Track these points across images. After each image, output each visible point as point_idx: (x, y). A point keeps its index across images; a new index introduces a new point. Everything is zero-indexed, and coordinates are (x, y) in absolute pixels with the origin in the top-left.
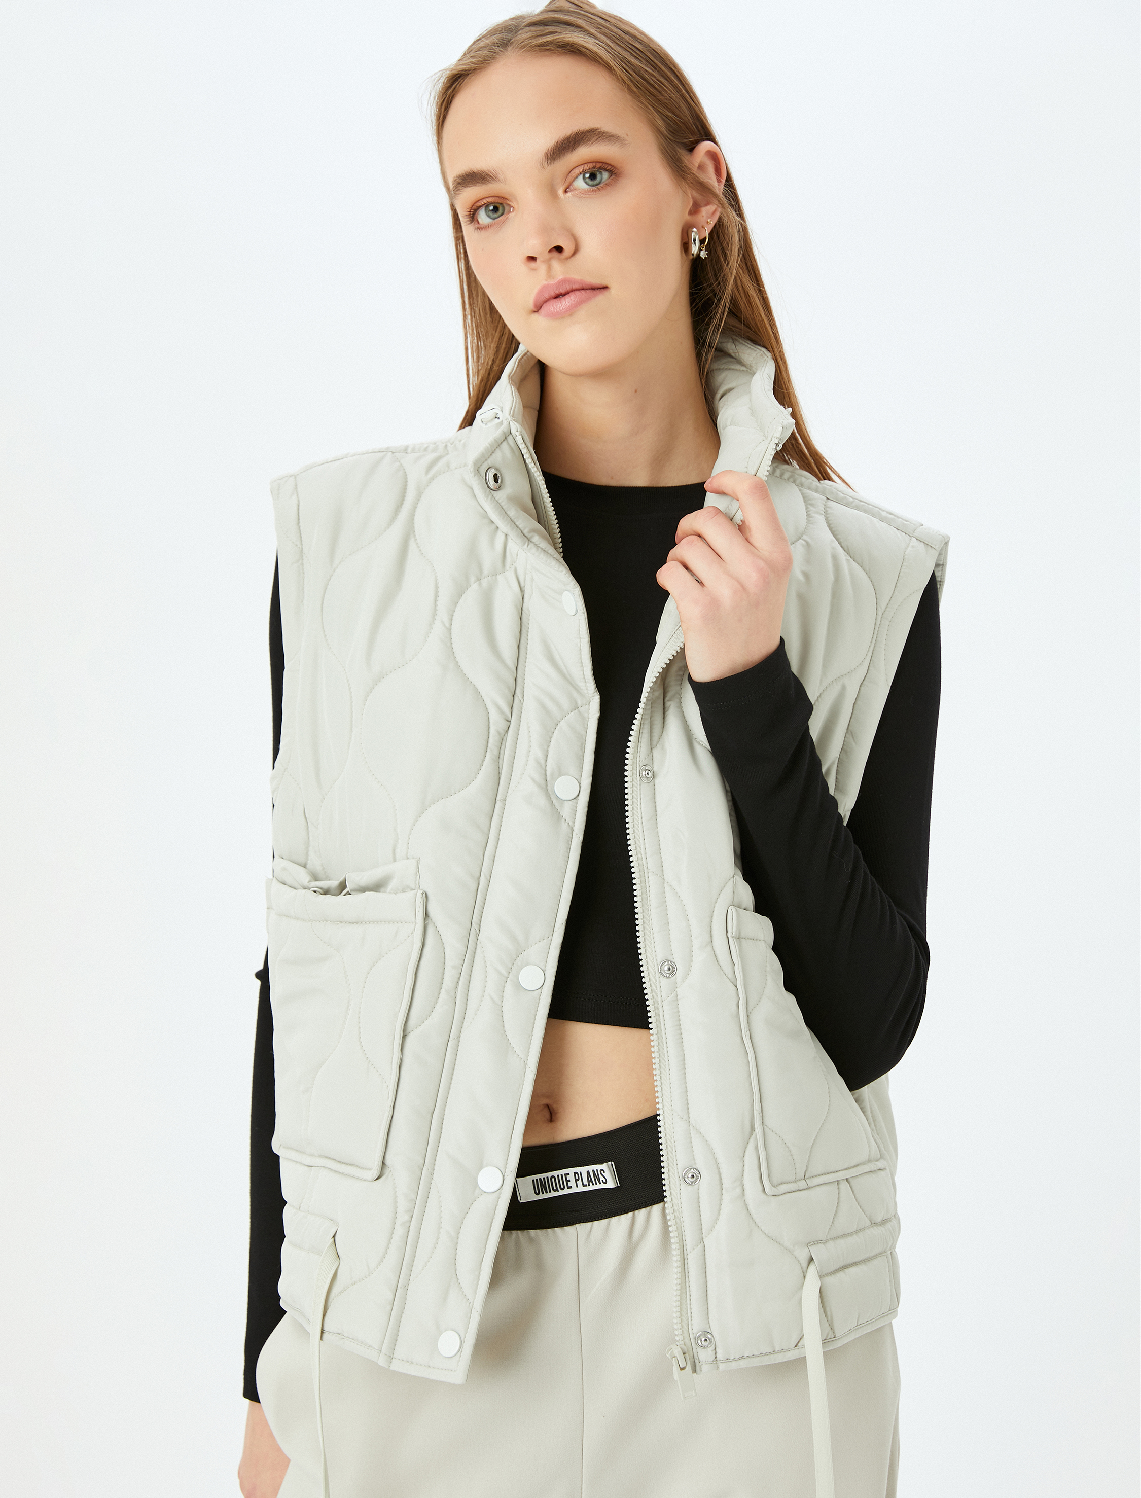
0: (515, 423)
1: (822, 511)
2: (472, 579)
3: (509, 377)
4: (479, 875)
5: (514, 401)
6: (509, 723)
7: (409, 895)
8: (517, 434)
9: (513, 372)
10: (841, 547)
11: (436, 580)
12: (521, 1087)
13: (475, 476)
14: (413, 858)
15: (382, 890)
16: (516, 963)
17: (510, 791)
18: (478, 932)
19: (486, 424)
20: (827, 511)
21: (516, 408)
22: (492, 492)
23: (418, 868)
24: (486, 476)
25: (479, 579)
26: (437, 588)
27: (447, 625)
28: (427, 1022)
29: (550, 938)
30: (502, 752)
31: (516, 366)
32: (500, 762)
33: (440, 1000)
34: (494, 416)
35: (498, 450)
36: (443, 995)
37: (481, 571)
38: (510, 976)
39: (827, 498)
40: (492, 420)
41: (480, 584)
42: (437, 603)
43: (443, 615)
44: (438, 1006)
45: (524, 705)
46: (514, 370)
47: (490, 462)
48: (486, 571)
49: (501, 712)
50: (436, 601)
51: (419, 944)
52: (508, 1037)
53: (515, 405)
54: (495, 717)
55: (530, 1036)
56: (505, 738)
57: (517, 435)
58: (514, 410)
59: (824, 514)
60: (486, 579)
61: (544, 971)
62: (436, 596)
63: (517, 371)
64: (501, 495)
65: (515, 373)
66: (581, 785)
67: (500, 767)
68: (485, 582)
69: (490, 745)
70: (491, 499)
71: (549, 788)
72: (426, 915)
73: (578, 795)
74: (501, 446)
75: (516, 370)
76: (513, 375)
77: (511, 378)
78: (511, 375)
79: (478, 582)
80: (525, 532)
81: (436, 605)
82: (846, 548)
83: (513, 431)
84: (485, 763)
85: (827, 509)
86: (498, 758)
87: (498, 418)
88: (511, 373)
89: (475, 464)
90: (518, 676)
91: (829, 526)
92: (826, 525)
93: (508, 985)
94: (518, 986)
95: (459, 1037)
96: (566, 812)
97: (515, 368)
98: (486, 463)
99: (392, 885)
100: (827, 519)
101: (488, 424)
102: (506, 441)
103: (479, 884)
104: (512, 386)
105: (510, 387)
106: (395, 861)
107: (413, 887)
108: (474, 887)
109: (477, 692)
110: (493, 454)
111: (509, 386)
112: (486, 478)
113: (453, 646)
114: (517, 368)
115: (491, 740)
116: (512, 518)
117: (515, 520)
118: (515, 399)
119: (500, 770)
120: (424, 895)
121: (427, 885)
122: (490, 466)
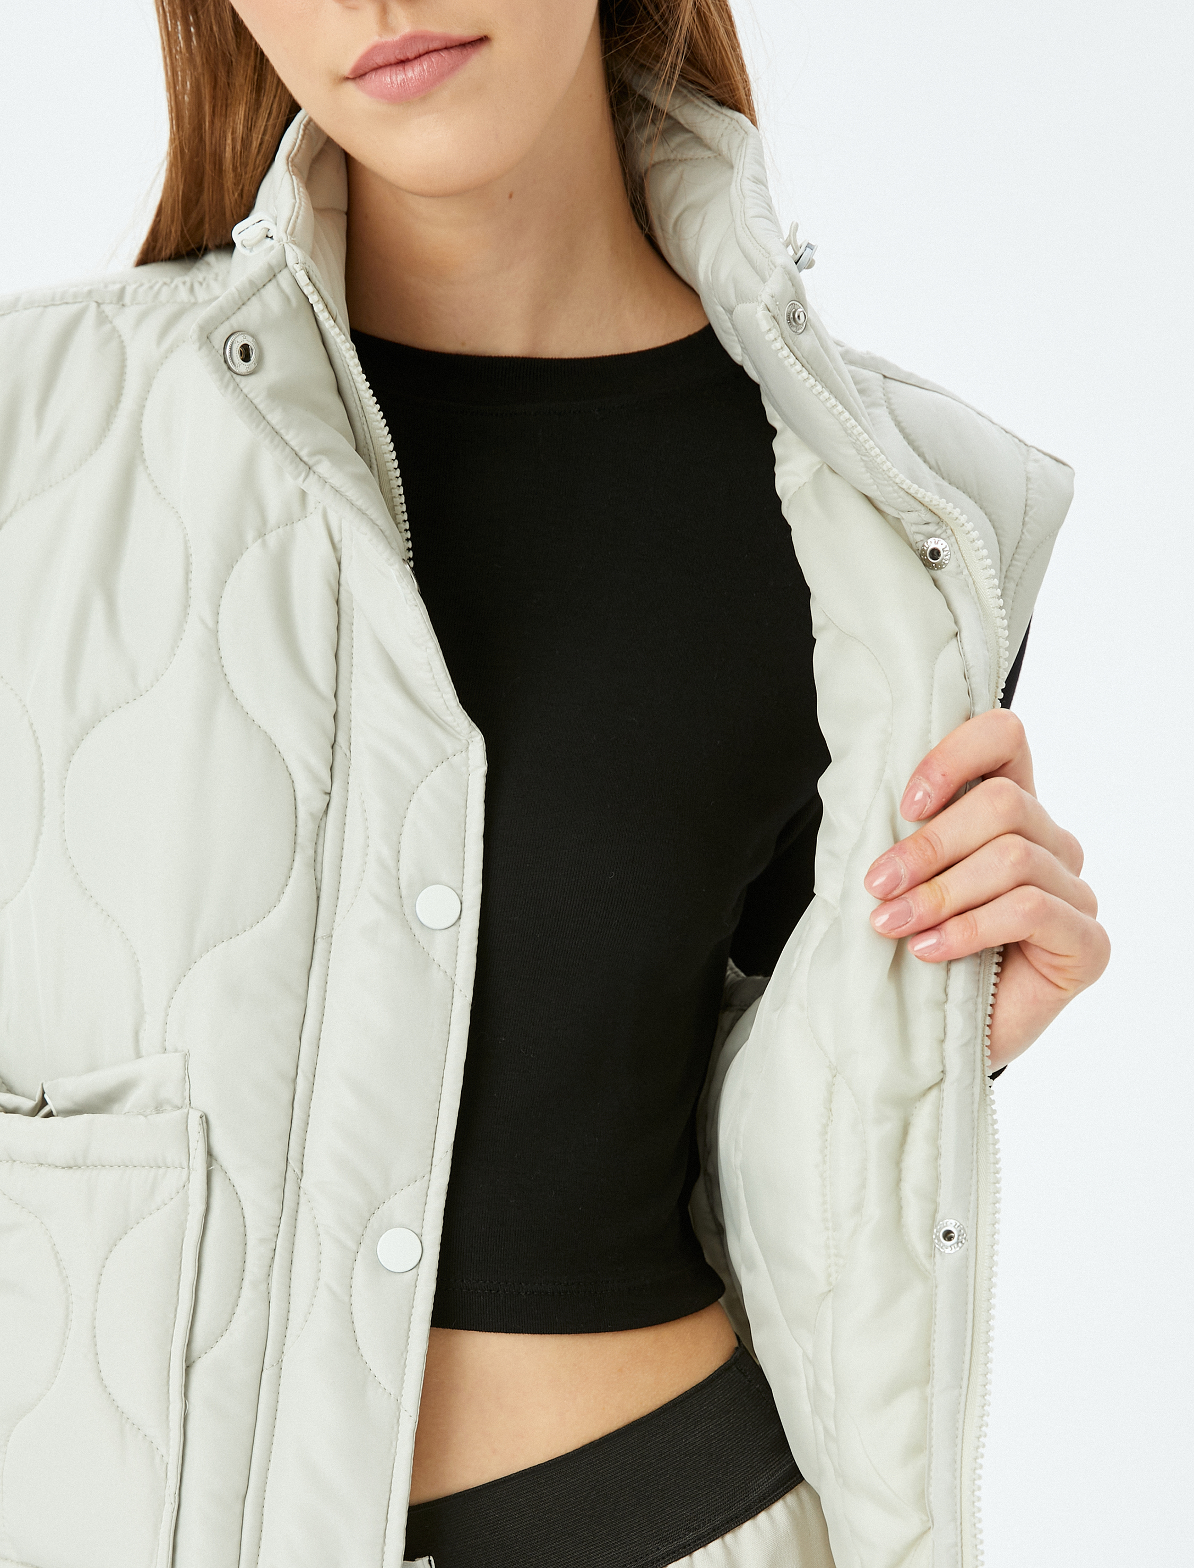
0: (294, 247)
1: (881, 398)
2: (250, 535)
3: (288, 160)
4: (293, 1073)
5: (297, 205)
6: (328, 797)
7: (171, 1116)
8: (297, 267)
9: (296, 149)
10: (925, 462)
11: (186, 542)
12: (394, 1443)
13: (200, 348)
14: (176, 1051)
15: (116, 1107)
16: (369, 1225)
17: (338, 918)
18: (300, 1176)
19: (251, 250)
20: (889, 399)
21: (300, 217)
22: (238, 378)
23: (186, 1068)
24: (225, 348)
25: (261, 535)
26: (188, 556)
27: (211, 624)
28: (222, 1341)
29: (426, 1178)
30: (320, 851)
31: (300, 137)
32: (318, 868)
33: (242, 1302)
34: (263, 234)
35: (254, 299)
36: (247, 1292)
37: (264, 521)
38: (362, 1250)
39: (885, 377)
40: (259, 242)
41: (264, 544)
42: (191, 585)
43: (200, 606)
44: (239, 1311)
45: (352, 761)
46: (297, 145)
47: (235, 322)
48: (272, 518)
49: (316, 779)
50: (187, 581)
51: (202, 1208)
52: (366, 1358)
53: (298, 213)
54: (305, 788)
55: (402, 1354)
56: (322, 825)
57: (298, 269)
58: (295, 222)
59: (886, 404)
60: (274, 533)
61: (420, 1236)
62: (188, 572)
63: (303, 146)
64: (255, 387)
65: (298, 151)
66: (463, 899)
67: (319, 877)
68: (272, 539)
69: (299, 840)
70: (234, 390)
71: (407, 910)
72: (210, 1154)
73: (460, 918)
74: (263, 291)
75: (300, 146)
76: (296, 155)
77: (293, 160)
78: (291, 155)
79: (260, 541)
80: (303, 454)
81: (187, 590)
82: (933, 463)
83: (291, 261)
84: (294, 873)
85: (890, 395)
86: (315, 862)
87: (271, 238)
88: (291, 153)
89: (202, 328)
90: (340, 709)
91: (898, 424)
92: (892, 424)
93: (359, 1265)
94: (377, 1266)
95: (280, 1362)
96: (439, 948)
97: (298, 141)
98: (227, 324)
99: (132, 1100)
100: (892, 412)
101: (254, 249)
102: (274, 281)
103: (295, 1090)
104: (294, 177)
105: (289, 176)
106: (139, 1056)
107: (179, 1103)
108: (287, 1097)
109: (272, 747)
110: (244, 307)
111: (287, 176)
112: (224, 353)
113: (224, 662)
114: (301, 141)
115: (301, 831)
116: (277, 428)
117: (283, 432)
118: (298, 200)
119: (319, 883)
120: (204, 1118)
121: (204, 1099)
122: (236, 328)
